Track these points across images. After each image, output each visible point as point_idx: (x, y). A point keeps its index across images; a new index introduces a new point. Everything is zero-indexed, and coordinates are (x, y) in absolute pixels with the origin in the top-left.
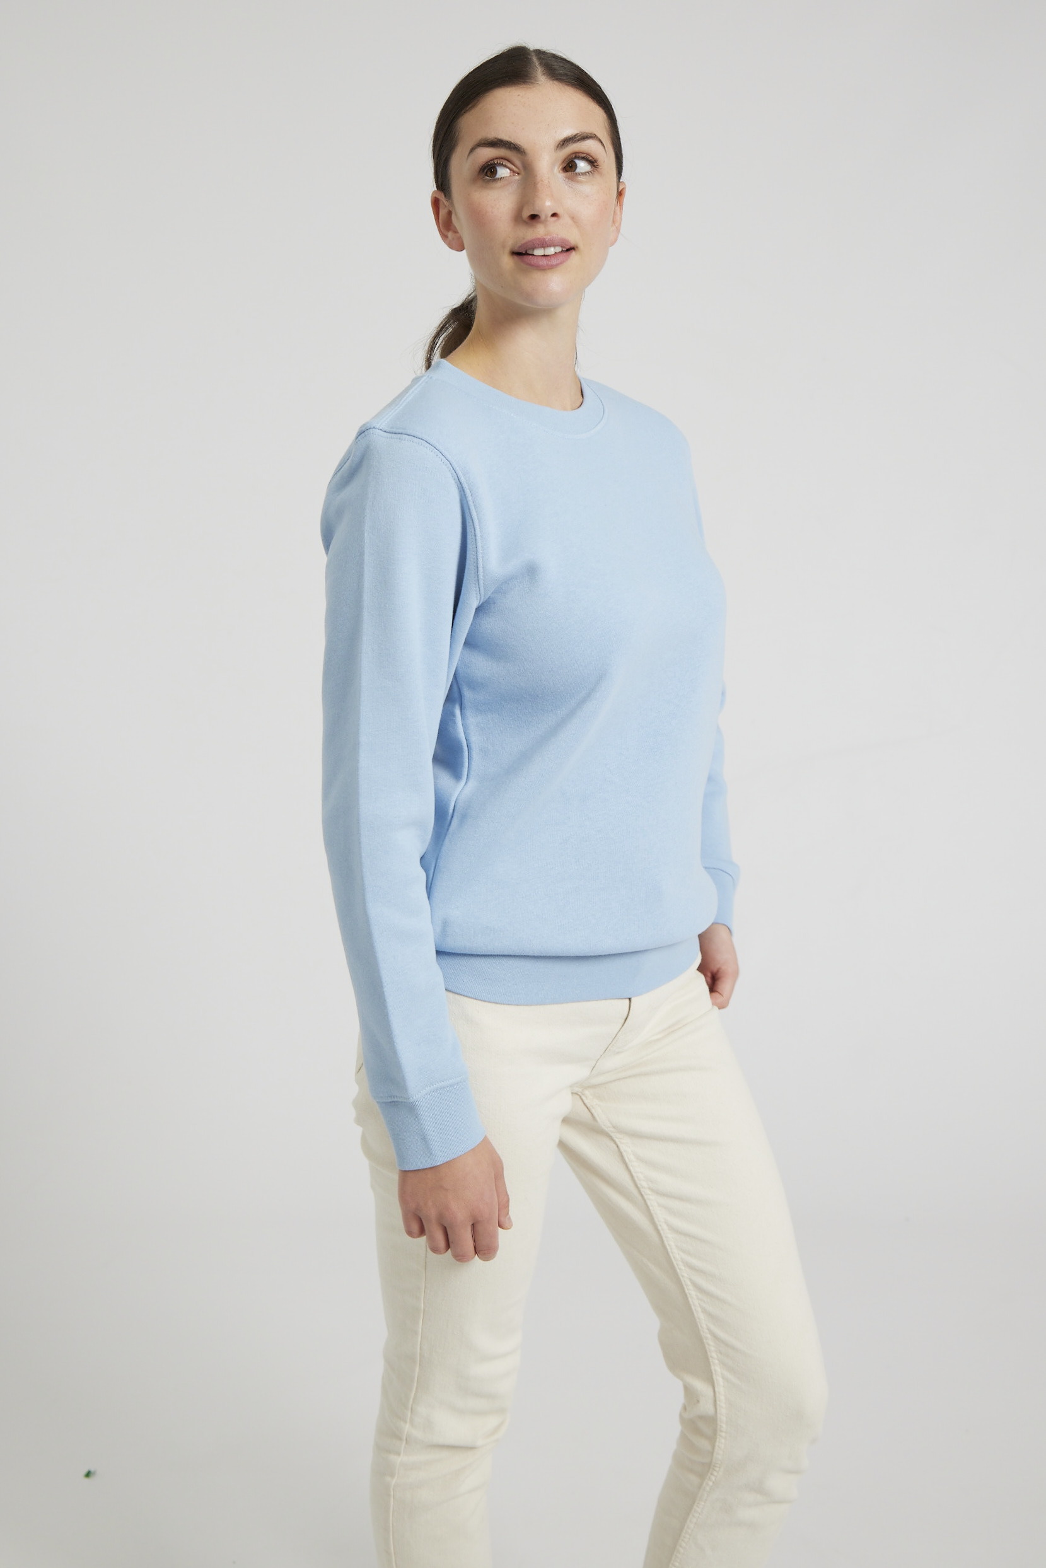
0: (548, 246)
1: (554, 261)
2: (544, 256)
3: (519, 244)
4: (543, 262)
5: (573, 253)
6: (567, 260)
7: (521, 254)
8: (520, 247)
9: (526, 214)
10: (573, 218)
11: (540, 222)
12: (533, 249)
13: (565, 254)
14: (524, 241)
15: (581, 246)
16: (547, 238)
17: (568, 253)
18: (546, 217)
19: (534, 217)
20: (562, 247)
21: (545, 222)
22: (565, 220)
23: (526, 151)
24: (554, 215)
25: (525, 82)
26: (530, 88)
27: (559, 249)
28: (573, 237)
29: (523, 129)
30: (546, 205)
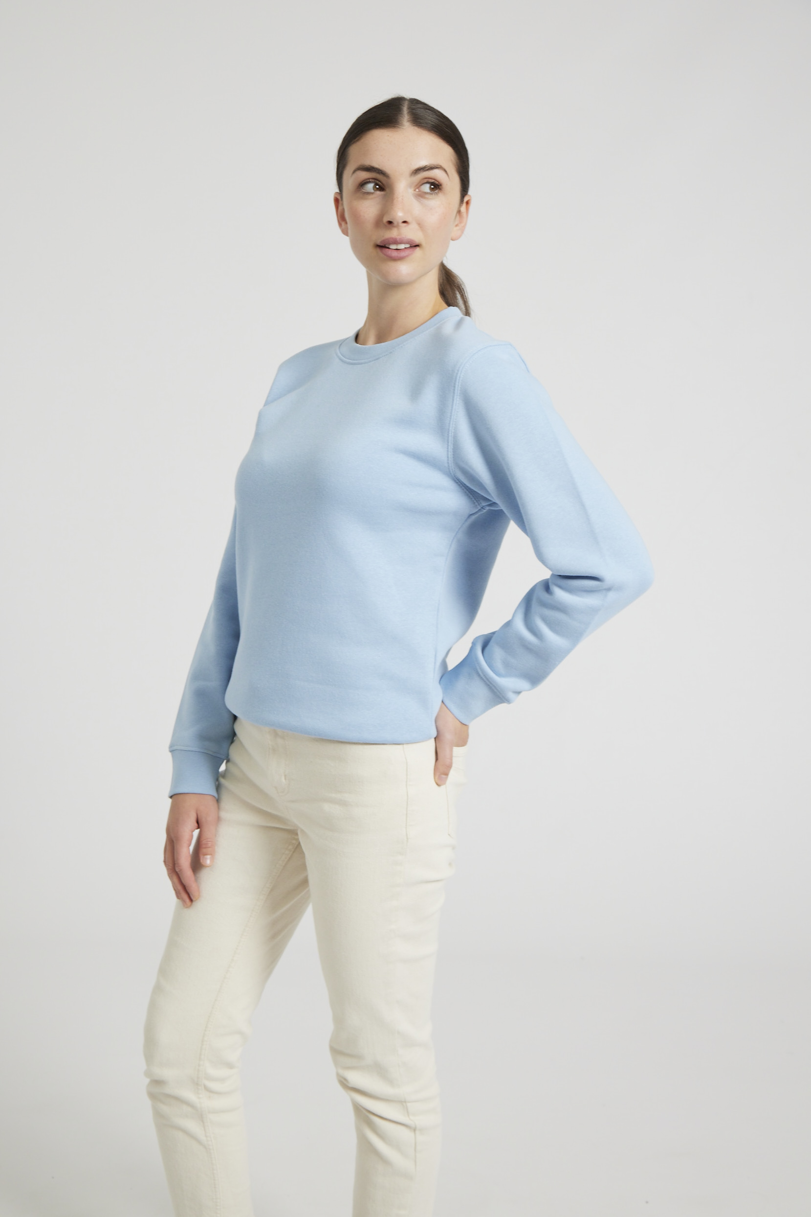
0: (399, 243)
1: (403, 254)
2: (396, 249)
3: (379, 240)
4: (395, 254)
6: (412, 253)
8: (381, 242)
9: (386, 219)
10: (419, 224)
11: (395, 227)
12: (390, 244)
14: (383, 239)
16: (399, 237)
17: (411, 249)
18: (398, 223)
19: (390, 223)
20: (410, 244)
21: (398, 226)
22: (413, 226)
23: (389, 175)
24: (405, 222)
25: (394, 127)
26: (397, 131)
28: (418, 237)
29: (388, 159)
30: (400, 215)
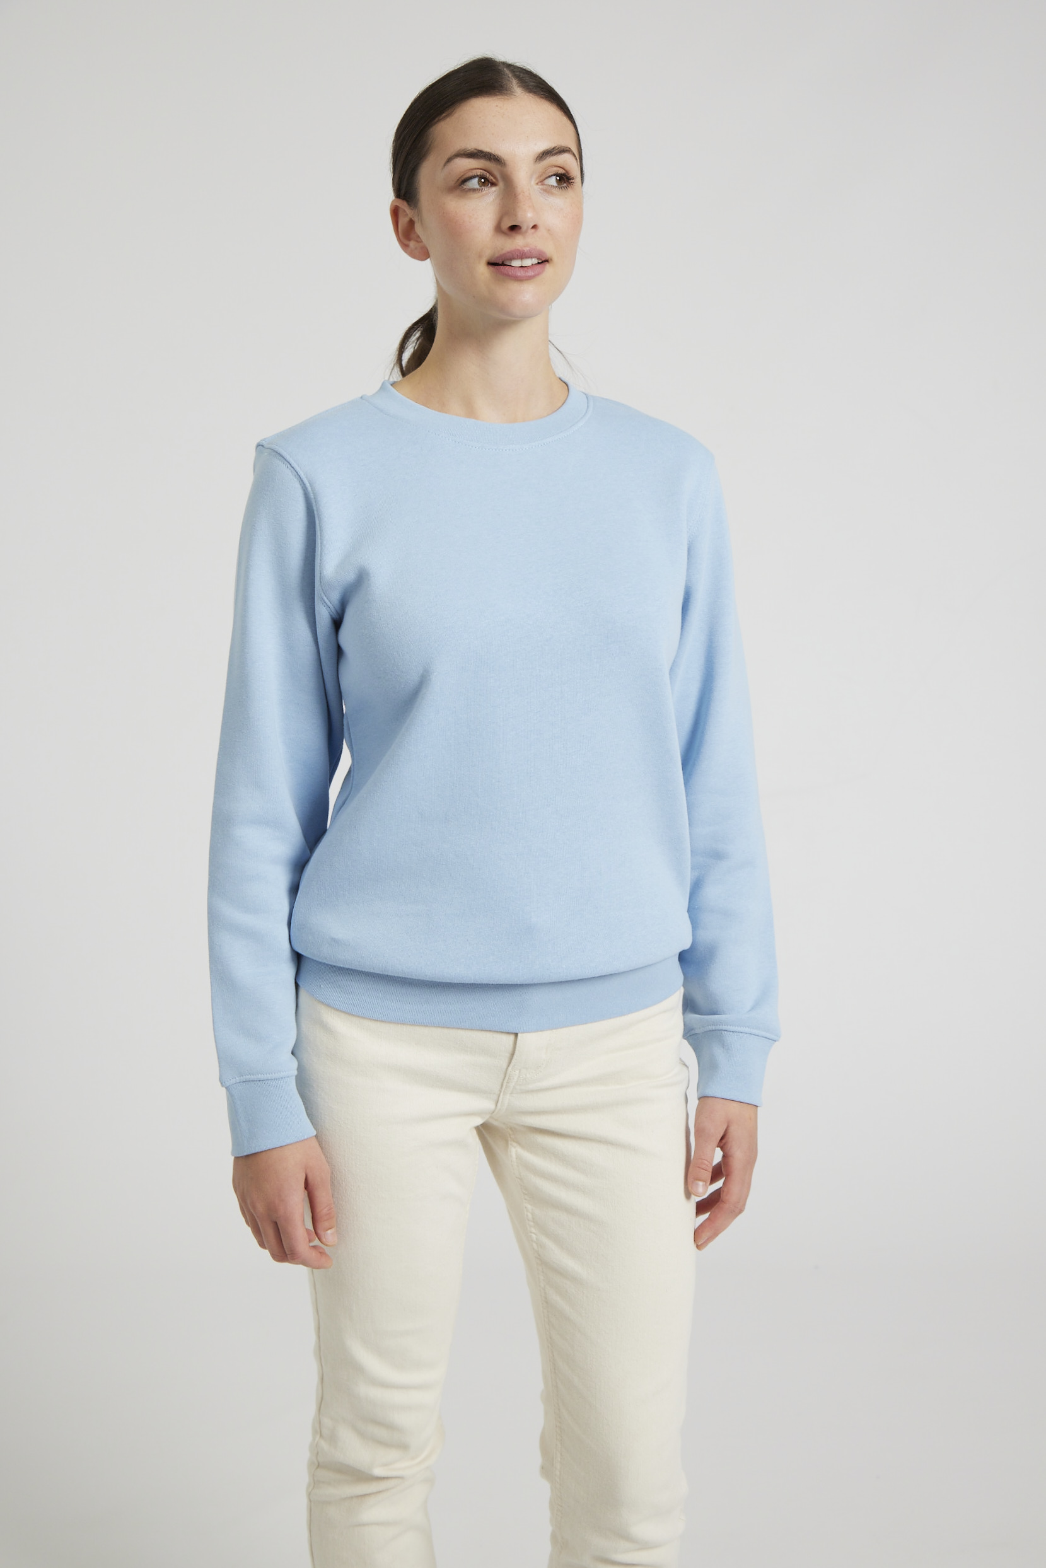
0: (526, 258)
1: (530, 273)
2: (521, 267)
3: (497, 255)
4: (518, 273)
5: (547, 265)
6: (543, 271)
7: (497, 264)
8: (497, 257)
9: (506, 225)
10: (549, 230)
11: (521, 233)
12: (511, 260)
13: (540, 266)
14: (500, 253)
15: (555, 259)
16: (526, 249)
17: (543, 265)
18: (526, 228)
19: (514, 228)
20: (538, 259)
21: (525, 233)
22: (544, 232)
23: (506, 162)
24: (534, 227)
25: (502, 93)
26: (508, 99)
27: (535, 261)
28: (549, 250)
29: (503, 140)
30: (526, 216)
